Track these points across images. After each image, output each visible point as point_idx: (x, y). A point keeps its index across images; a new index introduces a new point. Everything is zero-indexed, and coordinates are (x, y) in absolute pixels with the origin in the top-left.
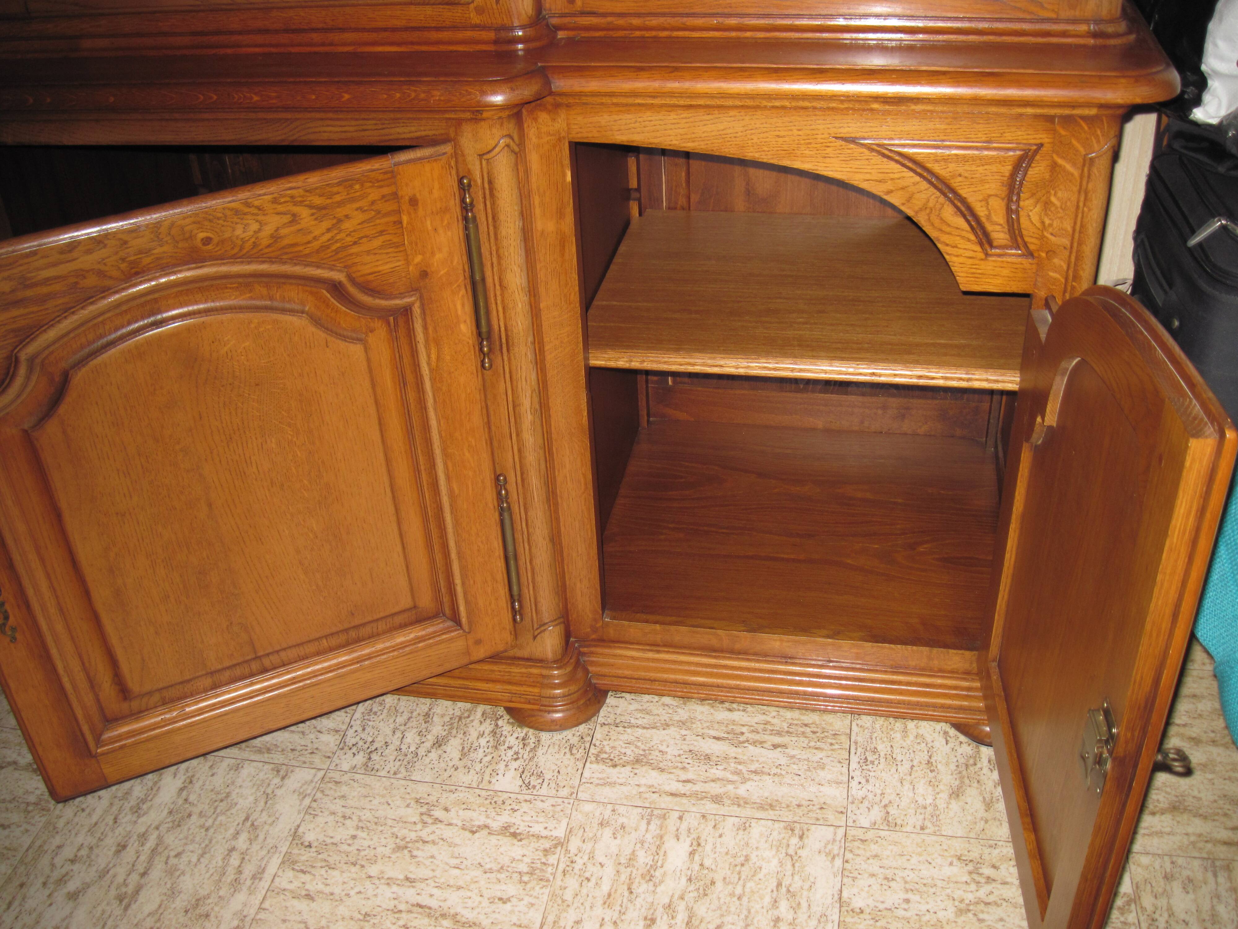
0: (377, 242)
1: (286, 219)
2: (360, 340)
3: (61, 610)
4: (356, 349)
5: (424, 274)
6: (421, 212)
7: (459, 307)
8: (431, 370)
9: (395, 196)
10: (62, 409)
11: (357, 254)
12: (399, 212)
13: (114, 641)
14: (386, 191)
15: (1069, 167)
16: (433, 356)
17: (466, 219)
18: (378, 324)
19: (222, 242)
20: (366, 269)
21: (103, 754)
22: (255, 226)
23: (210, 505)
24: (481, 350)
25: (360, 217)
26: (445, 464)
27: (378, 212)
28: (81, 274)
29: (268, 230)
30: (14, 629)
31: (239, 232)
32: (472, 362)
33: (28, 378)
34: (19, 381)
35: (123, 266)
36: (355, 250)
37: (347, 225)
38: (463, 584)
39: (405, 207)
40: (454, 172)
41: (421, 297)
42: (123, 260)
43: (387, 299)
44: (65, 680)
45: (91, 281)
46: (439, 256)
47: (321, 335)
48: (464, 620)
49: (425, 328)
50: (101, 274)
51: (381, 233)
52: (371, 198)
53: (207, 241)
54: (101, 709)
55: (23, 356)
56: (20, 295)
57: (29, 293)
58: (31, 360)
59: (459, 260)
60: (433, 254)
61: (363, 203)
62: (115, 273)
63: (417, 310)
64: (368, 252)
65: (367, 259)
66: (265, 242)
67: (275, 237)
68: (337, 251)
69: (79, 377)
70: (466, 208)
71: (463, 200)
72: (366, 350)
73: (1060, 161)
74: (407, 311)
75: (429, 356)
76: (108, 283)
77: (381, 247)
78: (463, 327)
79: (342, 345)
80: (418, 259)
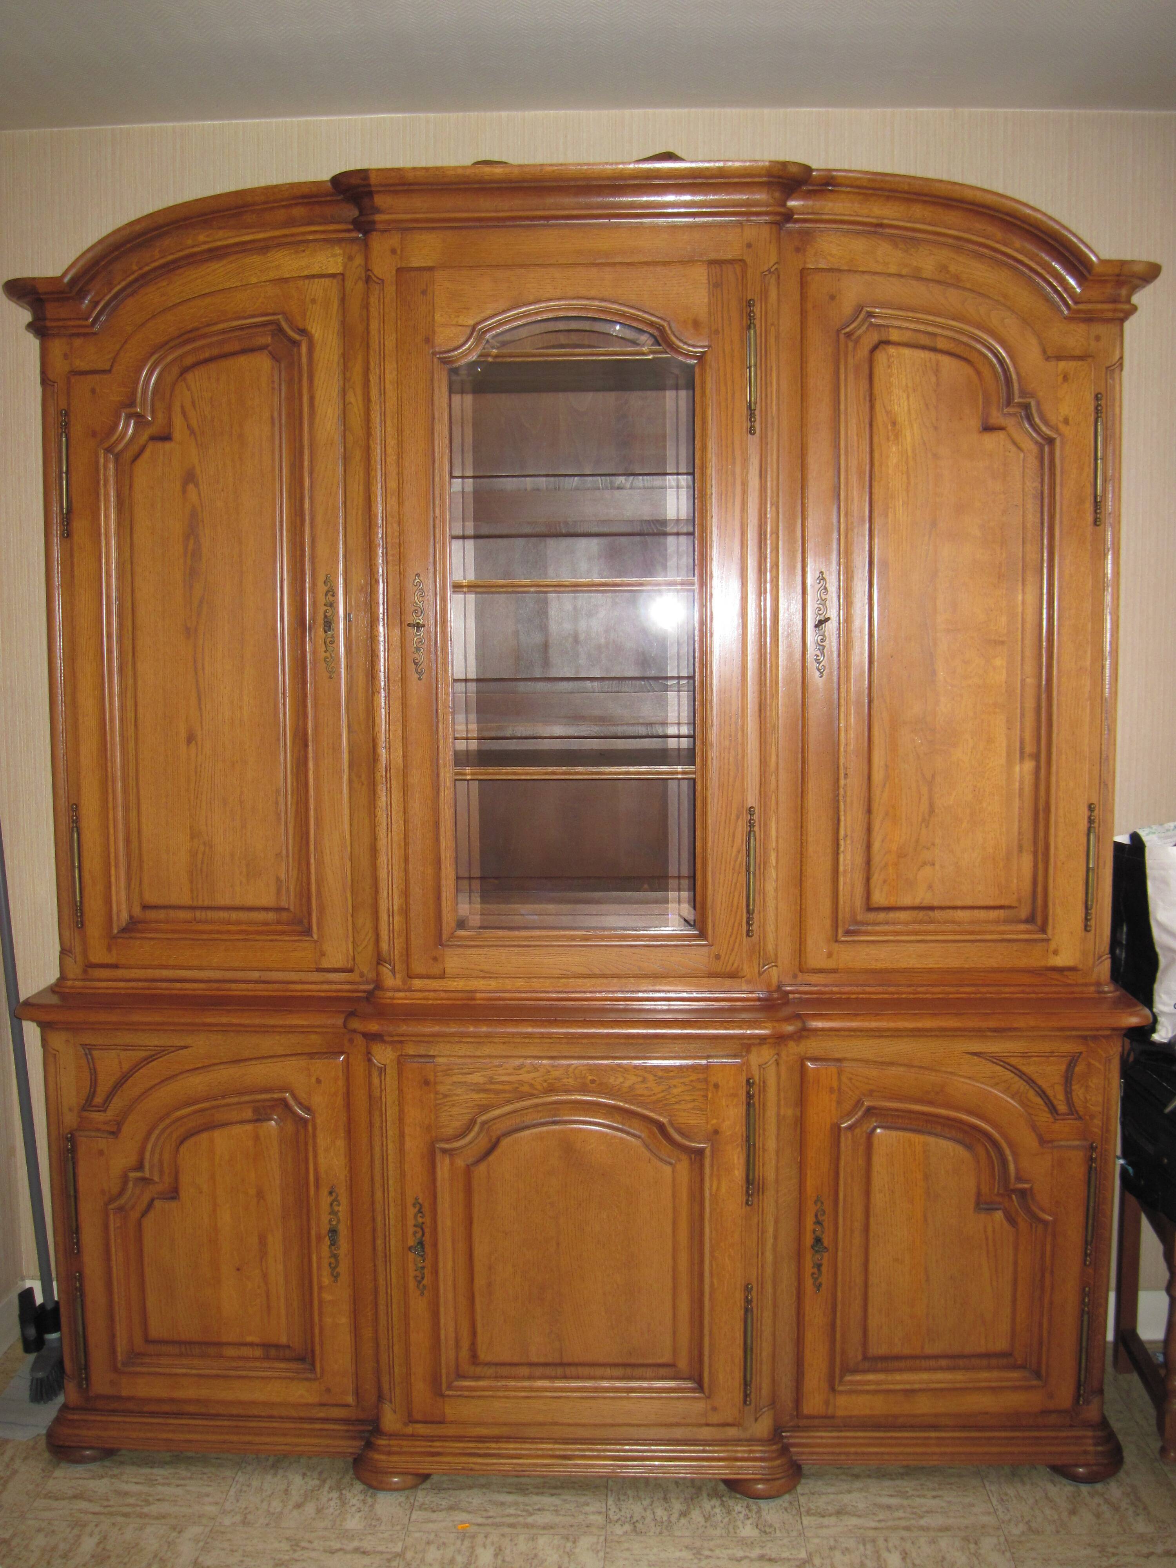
0: (690, 1106)
1: (640, 1079)
2: (670, 1164)
3: (455, 1285)
4: (668, 1169)
5: (716, 1132)
6: (720, 1093)
7: (736, 1158)
8: (711, 1194)
9: (706, 1081)
10: (491, 1158)
11: (678, 1110)
12: (707, 1089)
13: (478, 1318)
14: (701, 1076)
15: (1097, 1064)
16: (715, 1187)
17: (748, 1104)
18: (684, 1157)
19: (601, 1084)
20: (681, 1120)
21: (448, 1396)
22: (621, 1080)
23: (558, 1244)
24: (747, 1192)
25: (683, 1088)
26: (711, 1262)
27: (694, 1087)
28: (521, 1083)
29: (628, 1083)
30: (424, 1286)
31: (612, 1080)
32: (739, 1197)
33: (478, 1134)
34: (472, 1134)
35: (545, 1084)
36: (676, 1106)
37: (675, 1091)
38: (710, 1356)
39: (711, 1088)
40: (744, 1074)
41: (712, 1146)
42: (545, 1081)
43: (690, 1141)
45: (526, 1088)
46: (727, 1123)
47: (648, 1154)
48: (706, 1385)
49: (712, 1166)
50: (531, 1085)
51: (694, 1100)
52: (691, 1078)
53: (593, 1081)
54: (457, 1366)
55: (479, 1121)
56: (488, 1087)
57: (492, 1087)
58: (484, 1123)
59: (740, 1129)
60: (724, 1120)
61: (686, 1080)
62: (539, 1087)
63: (708, 1152)
64: (684, 1110)
65: (684, 1114)
66: (625, 1090)
67: (631, 1088)
68: (666, 1105)
69: (504, 1142)
70: (749, 1096)
71: (748, 1093)
72: (673, 1172)
73: (1093, 1062)
74: (700, 1152)
75: (711, 1186)
76: (535, 1092)
77: (693, 1109)
78: (736, 1172)
79: (660, 1164)
80: (714, 1121)
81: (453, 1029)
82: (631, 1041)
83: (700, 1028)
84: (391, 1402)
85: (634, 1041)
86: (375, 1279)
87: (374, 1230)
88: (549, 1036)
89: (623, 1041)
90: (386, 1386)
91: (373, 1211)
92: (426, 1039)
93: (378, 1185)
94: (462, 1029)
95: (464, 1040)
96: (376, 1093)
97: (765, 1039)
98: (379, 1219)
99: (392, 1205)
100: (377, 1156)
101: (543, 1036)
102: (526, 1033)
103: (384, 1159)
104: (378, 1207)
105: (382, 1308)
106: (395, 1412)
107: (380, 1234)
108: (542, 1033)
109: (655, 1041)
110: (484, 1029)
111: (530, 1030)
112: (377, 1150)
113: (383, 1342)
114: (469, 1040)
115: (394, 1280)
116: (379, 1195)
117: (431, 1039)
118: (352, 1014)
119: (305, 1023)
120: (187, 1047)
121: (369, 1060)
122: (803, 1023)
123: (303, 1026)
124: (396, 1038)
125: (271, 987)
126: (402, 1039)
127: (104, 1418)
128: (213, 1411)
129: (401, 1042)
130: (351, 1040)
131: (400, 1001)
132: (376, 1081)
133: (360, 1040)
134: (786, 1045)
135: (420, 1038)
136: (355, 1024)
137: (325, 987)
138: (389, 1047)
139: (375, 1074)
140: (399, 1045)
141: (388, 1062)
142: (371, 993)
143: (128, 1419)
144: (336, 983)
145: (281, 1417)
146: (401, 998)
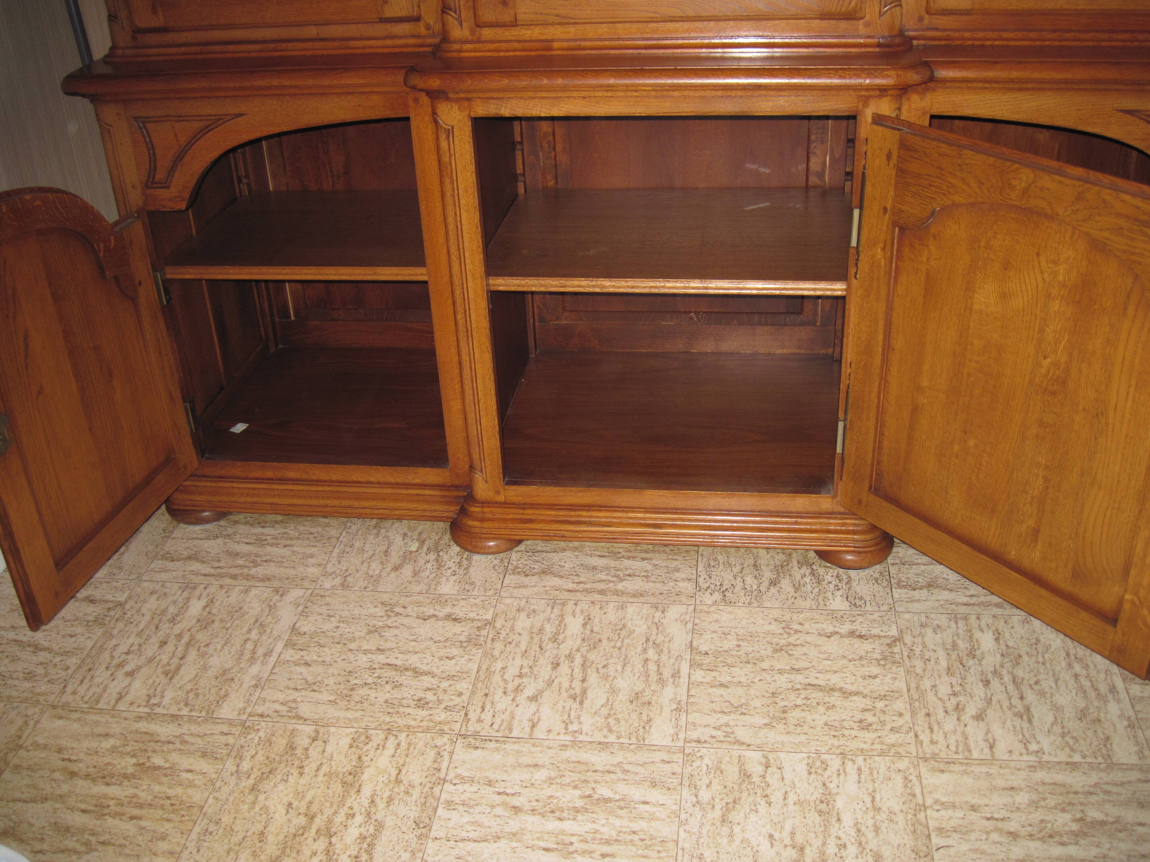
81: (524, 82)
82: (729, 93)
83: (810, 77)
84: (482, 471)
85: (733, 93)
86: (459, 354)
87: (454, 303)
88: (635, 88)
89: (720, 93)
90: (476, 457)
91: (452, 284)
92: (495, 95)
93: (454, 258)
94: (535, 82)
95: (540, 94)
96: (446, 159)
97: (885, 90)
98: (458, 292)
99: (469, 278)
100: (451, 227)
101: (627, 88)
102: (609, 86)
103: (459, 229)
104: (456, 281)
105: (467, 382)
106: (487, 482)
107: (459, 309)
108: (627, 86)
109: (757, 93)
110: (560, 81)
111: (612, 81)
112: (450, 220)
113: (471, 416)
114: (544, 94)
115: (477, 355)
116: (456, 267)
117: (501, 95)
118: (411, 70)
119: (362, 81)
120: (241, 115)
121: (436, 122)
122: (932, 72)
123: (361, 86)
124: (462, 95)
125: (329, 44)
126: (469, 96)
127: (213, 484)
128: (314, 478)
129: (468, 99)
130: (416, 100)
131: (467, 54)
132: (444, 145)
133: (425, 100)
134: (908, 99)
135: (488, 95)
136: (416, 80)
137: (388, 42)
138: (456, 107)
139: (443, 136)
140: (466, 104)
141: (455, 123)
142: (437, 48)
143: (235, 485)
144: (400, 37)
145: (379, 483)
146: (469, 52)
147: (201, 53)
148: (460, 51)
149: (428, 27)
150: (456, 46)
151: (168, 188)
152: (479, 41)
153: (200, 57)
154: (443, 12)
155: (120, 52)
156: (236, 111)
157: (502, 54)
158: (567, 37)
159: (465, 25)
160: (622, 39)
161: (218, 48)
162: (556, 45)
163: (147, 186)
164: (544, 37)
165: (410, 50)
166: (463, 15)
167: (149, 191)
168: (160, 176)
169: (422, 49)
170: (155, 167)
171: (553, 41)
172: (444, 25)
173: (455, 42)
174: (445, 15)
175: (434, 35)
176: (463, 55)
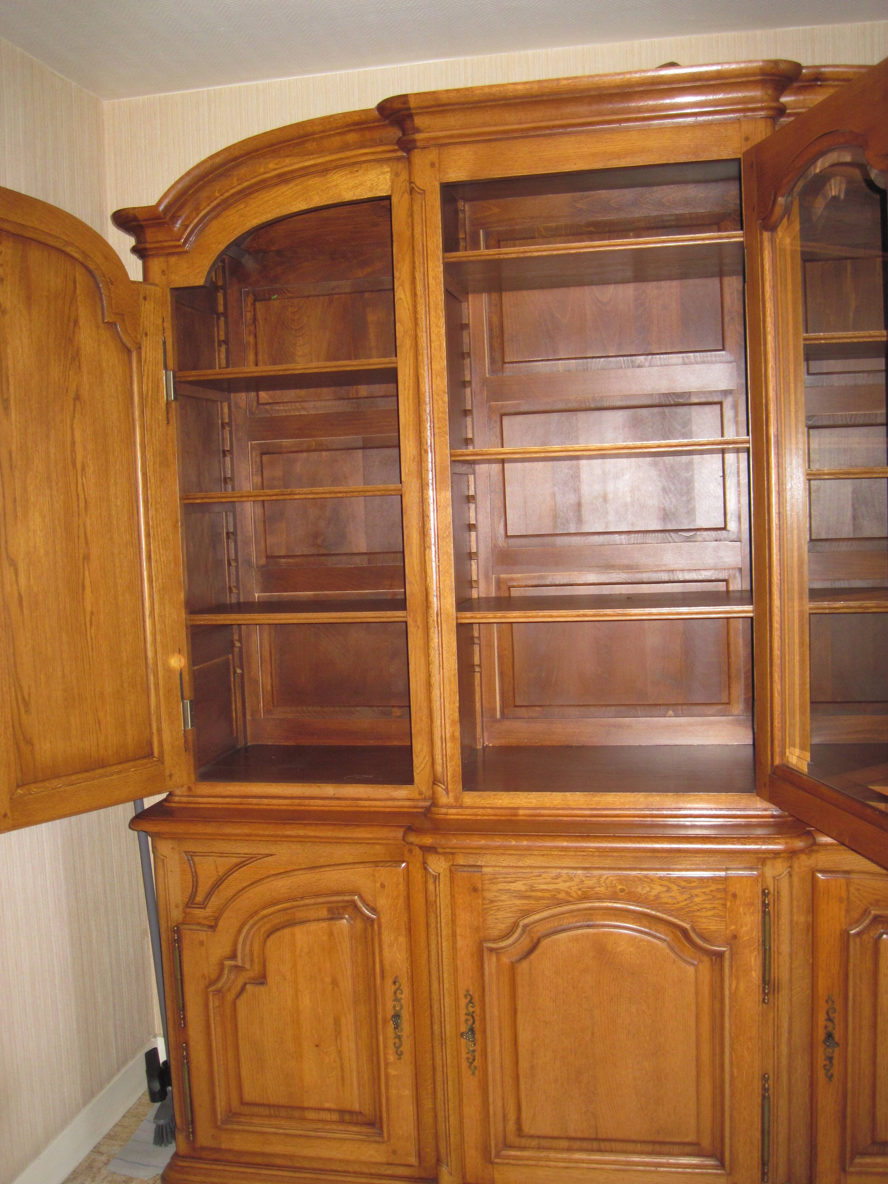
0: (710, 913)
1: (664, 889)
2: (693, 964)
3: (502, 1067)
4: (691, 970)
5: (735, 937)
6: (738, 902)
7: (753, 961)
8: (730, 993)
9: (725, 890)
10: (533, 956)
11: (700, 917)
12: (726, 899)
13: (523, 1096)
14: (720, 886)
16: (734, 986)
17: (764, 912)
18: (706, 959)
19: (630, 893)
20: (704, 926)
21: (497, 1163)
22: (648, 889)
23: (593, 1034)
24: (764, 991)
25: (704, 897)
26: (731, 1054)
27: (714, 897)
28: (559, 891)
29: (654, 893)
30: (475, 1067)
31: (639, 889)
32: (756, 995)
33: (521, 936)
34: (516, 935)
35: (579, 892)
36: (698, 914)
37: (697, 900)
38: (731, 1138)
39: (729, 897)
40: (760, 884)
41: (731, 949)
42: (580, 889)
43: (711, 945)
44: (491, 1107)
45: (562, 896)
46: (745, 929)
47: (673, 955)
48: (727, 1163)
49: (731, 967)
50: (568, 893)
51: (714, 908)
52: (711, 888)
53: (622, 890)
54: (505, 1137)
55: (521, 924)
56: (529, 894)
57: (533, 894)
58: (525, 926)
59: (757, 934)
60: (742, 927)
61: (707, 890)
62: (574, 895)
63: (727, 956)
64: (706, 917)
65: (705, 920)
66: (652, 898)
67: (657, 897)
68: (688, 912)
69: (544, 943)
70: (765, 905)
71: (764, 902)
72: (696, 971)
74: (720, 955)
75: (730, 985)
76: (570, 899)
77: (713, 916)
78: (754, 973)
79: (683, 965)
80: (733, 927)
81: (498, 842)
82: (656, 854)
83: (718, 843)
84: (447, 1165)
85: (659, 855)
86: (433, 1059)
87: (432, 1016)
88: (583, 849)
89: (649, 854)
90: (443, 1151)
91: (431, 999)
92: (475, 851)
93: (434, 977)
94: (506, 843)
95: (508, 852)
96: (432, 898)
97: (779, 853)
98: (436, 1006)
99: (446, 996)
100: (433, 953)
101: (577, 849)
102: (562, 847)
103: (439, 956)
104: (435, 996)
105: (439, 1084)
106: (451, 1175)
107: (436, 1020)
108: (576, 847)
109: (678, 855)
110: (525, 843)
111: (565, 844)
112: (433, 947)
113: (441, 1114)
114: (512, 852)
115: (449, 1061)
116: (435, 985)
117: (478, 851)
118: (410, 829)
119: (370, 836)
120: (271, 855)
121: (425, 869)
122: (814, 839)
123: (369, 839)
124: (448, 850)
125: (343, 803)
126: (454, 851)
127: (208, 1166)
128: (298, 1165)
129: (453, 854)
130: (410, 851)
131: (452, 817)
132: (431, 887)
133: (417, 851)
134: (798, 858)
135: (468, 851)
136: (412, 838)
137: (389, 803)
138: (442, 858)
139: (431, 881)
140: (451, 857)
141: (441, 871)
142: (428, 810)
143: (227, 1168)
144: (398, 800)
145: (355, 1173)
146: (453, 814)
147: (241, 804)
148: (446, 814)
149: (421, 793)
150: (444, 810)
151: (205, 908)
152: (461, 807)
153: (240, 807)
154: (434, 784)
155: (177, 799)
156: (267, 852)
157: (479, 818)
158: (529, 805)
159: (451, 794)
160: (573, 809)
161: (255, 801)
162: (521, 812)
163: (187, 906)
164: (512, 806)
165: (405, 810)
166: (450, 787)
167: (189, 910)
168: (199, 898)
169: (416, 810)
170: (196, 891)
171: (518, 808)
172: (434, 793)
173: (442, 807)
174: (435, 787)
175: (425, 799)
176: (448, 817)
